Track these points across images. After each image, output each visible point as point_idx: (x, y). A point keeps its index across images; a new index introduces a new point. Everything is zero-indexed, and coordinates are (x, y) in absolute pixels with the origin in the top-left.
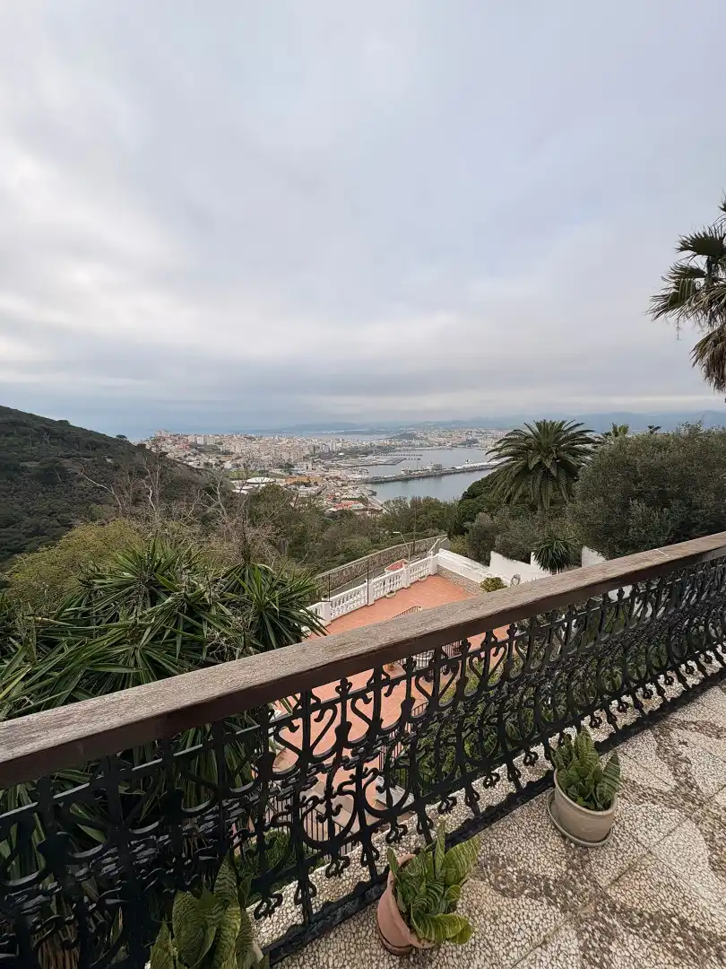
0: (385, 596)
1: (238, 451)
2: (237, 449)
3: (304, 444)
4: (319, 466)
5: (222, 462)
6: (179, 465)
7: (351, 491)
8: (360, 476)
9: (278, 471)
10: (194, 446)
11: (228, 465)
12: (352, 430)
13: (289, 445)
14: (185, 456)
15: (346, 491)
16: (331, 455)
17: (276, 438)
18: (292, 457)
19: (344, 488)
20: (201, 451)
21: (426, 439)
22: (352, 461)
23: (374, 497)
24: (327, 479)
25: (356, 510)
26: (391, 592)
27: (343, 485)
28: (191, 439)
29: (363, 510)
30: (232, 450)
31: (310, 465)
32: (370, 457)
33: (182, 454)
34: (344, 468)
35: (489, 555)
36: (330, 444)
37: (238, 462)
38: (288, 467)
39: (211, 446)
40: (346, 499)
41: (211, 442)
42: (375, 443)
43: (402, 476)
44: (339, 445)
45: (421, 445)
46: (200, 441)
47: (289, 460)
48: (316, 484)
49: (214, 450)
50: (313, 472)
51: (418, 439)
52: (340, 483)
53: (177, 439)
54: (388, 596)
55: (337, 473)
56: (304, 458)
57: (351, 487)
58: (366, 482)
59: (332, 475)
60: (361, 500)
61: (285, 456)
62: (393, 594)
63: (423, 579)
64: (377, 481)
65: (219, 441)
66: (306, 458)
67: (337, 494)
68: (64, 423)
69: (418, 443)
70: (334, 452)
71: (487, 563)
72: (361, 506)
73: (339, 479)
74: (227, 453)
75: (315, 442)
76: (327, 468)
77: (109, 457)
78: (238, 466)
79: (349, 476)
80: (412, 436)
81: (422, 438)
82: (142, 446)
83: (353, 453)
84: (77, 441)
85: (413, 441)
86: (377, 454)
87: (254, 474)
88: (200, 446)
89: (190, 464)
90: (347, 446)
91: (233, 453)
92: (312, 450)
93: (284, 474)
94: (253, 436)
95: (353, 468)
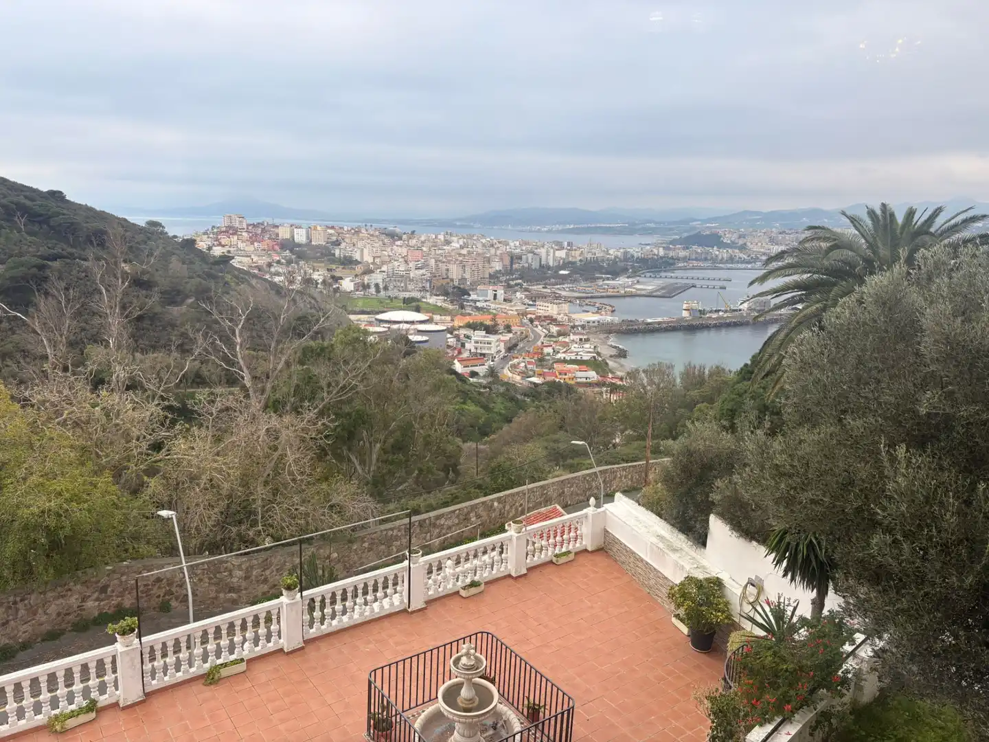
0: (458, 592)
1: (368, 258)
2: (365, 253)
3: (493, 251)
4: (518, 294)
5: (336, 279)
6: (254, 282)
7: (574, 347)
8: (596, 317)
9: (437, 300)
10: (288, 245)
11: (347, 285)
12: (588, 225)
13: (464, 252)
14: (270, 265)
15: (566, 345)
16: (543, 274)
17: (441, 237)
18: (467, 276)
19: (561, 338)
20: (301, 256)
21: (743, 248)
22: (583, 286)
23: (622, 361)
24: (531, 321)
25: (579, 384)
26: (474, 584)
27: (560, 334)
28: (284, 233)
29: (598, 384)
30: (357, 256)
31: (501, 293)
32: (622, 280)
33: (263, 261)
34: (568, 300)
35: (707, 521)
36: (543, 251)
37: (366, 279)
38: (458, 294)
39: (318, 247)
40: (564, 361)
41: (319, 240)
42: (636, 252)
43: (683, 319)
44: (561, 254)
45: (731, 260)
46: (300, 237)
47: (463, 280)
48: (508, 329)
49: (324, 254)
50: (506, 306)
51: (726, 246)
52: (554, 329)
53: (258, 232)
54: (463, 593)
55: (551, 309)
56: (491, 276)
57: (577, 338)
58: (608, 330)
59: (541, 313)
60: (596, 364)
61: (455, 273)
62: (473, 591)
63: (563, 560)
64: (630, 330)
65: (334, 238)
66: (494, 278)
67: (547, 350)
68: (56, 196)
69: (724, 254)
70: (549, 268)
71: (701, 540)
72: (593, 375)
73: (552, 320)
74: (348, 262)
75: (514, 246)
76: (534, 298)
77: (125, 261)
78: (366, 287)
79: (574, 316)
80: (714, 240)
81: (732, 245)
82: (190, 243)
83: (588, 270)
84: (72, 228)
85: (715, 251)
86: (635, 273)
87: (393, 304)
88: (299, 245)
89: (277, 279)
90: (576, 256)
91: (357, 262)
92: (507, 261)
93: (450, 307)
94: (398, 230)
95: (585, 301)
